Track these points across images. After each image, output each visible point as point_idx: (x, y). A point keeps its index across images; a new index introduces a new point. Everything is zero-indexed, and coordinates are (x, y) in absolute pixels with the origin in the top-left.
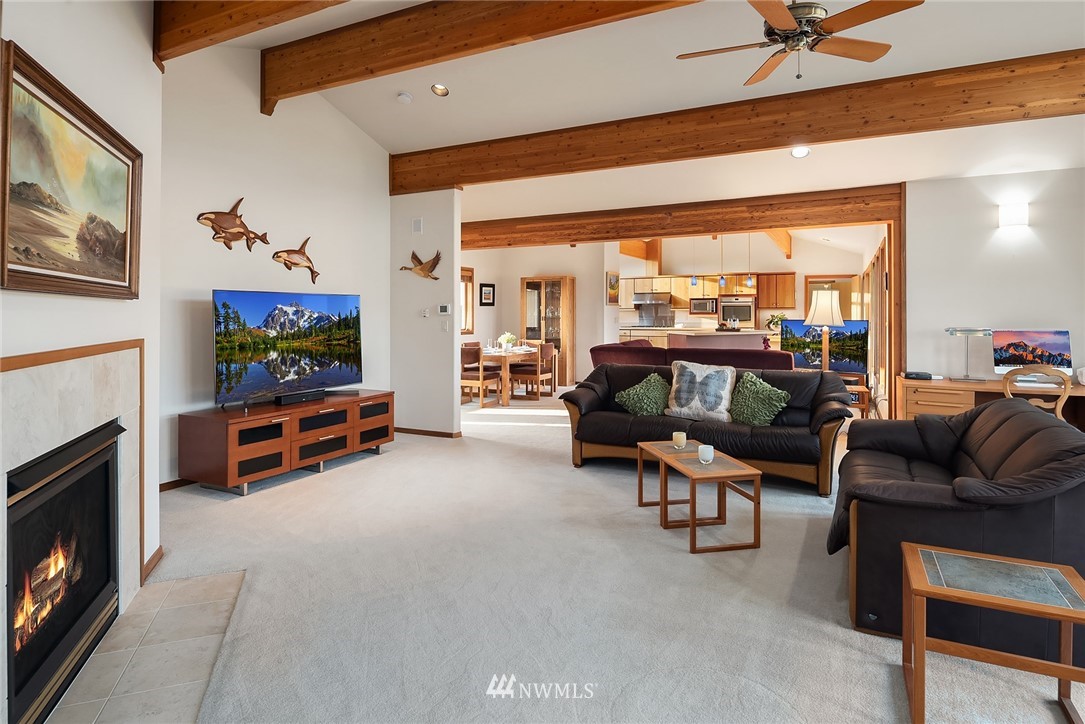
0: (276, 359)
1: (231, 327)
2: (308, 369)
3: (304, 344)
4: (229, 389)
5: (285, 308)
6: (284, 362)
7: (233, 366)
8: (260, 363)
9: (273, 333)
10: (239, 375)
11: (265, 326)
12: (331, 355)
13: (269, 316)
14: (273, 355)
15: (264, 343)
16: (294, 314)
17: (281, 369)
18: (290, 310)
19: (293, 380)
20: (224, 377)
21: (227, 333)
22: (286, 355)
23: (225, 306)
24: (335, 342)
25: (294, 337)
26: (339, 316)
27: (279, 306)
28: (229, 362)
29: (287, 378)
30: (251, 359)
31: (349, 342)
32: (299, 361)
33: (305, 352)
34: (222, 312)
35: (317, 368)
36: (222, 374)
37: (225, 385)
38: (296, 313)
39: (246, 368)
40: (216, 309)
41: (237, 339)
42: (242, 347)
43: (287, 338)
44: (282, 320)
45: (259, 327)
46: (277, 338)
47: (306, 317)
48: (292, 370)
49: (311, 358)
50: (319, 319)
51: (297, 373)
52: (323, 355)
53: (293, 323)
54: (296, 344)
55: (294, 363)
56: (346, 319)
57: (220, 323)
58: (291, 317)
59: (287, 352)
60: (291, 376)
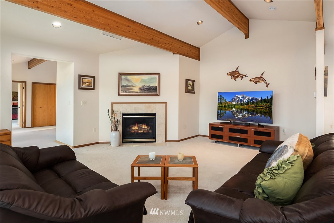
0: (235, 111)
1: (222, 101)
2: (246, 115)
3: (246, 107)
4: (221, 117)
5: (239, 96)
6: (237, 112)
7: (222, 111)
8: (230, 111)
9: (234, 103)
10: (223, 114)
11: (232, 101)
12: (257, 112)
13: (233, 98)
14: (234, 109)
15: (231, 106)
16: (242, 98)
17: (236, 114)
18: (240, 97)
19: (240, 118)
20: (219, 114)
21: (221, 103)
22: (238, 110)
23: (220, 96)
24: (259, 107)
25: (241, 105)
26: (262, 98)
27: (237, 95)
28: (221, 110)
29: (238, 117)
30: (227, 110)
31: (266, 108)
32: (243, 112)
33: (246, 110)
34: (220, 97)
35: (250, 115)
36: (219, 113)
37: (220, 116)
38: (243, 97)
39: (225, 112)
40: (218, 96)
41: (223, 104)
42: (225, 107)
43: (239, 105)
44: (238, 99)
45: (230, 101)
46: (235, 105)
47: (247, 99)
48: (240, 115)
49: (248, 112)
50: (252, 99)
51: (242, 116)
52: (253, 111)
53: (241, 101)
54: (242, 107)
55: (241, 112)
56: (265, 99)
57: (219, 100)
58: (241, 98)
59: (239, 109)
60: (240, 116)
